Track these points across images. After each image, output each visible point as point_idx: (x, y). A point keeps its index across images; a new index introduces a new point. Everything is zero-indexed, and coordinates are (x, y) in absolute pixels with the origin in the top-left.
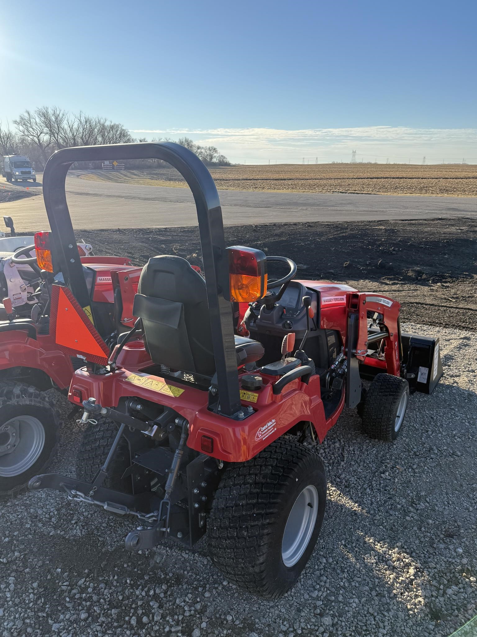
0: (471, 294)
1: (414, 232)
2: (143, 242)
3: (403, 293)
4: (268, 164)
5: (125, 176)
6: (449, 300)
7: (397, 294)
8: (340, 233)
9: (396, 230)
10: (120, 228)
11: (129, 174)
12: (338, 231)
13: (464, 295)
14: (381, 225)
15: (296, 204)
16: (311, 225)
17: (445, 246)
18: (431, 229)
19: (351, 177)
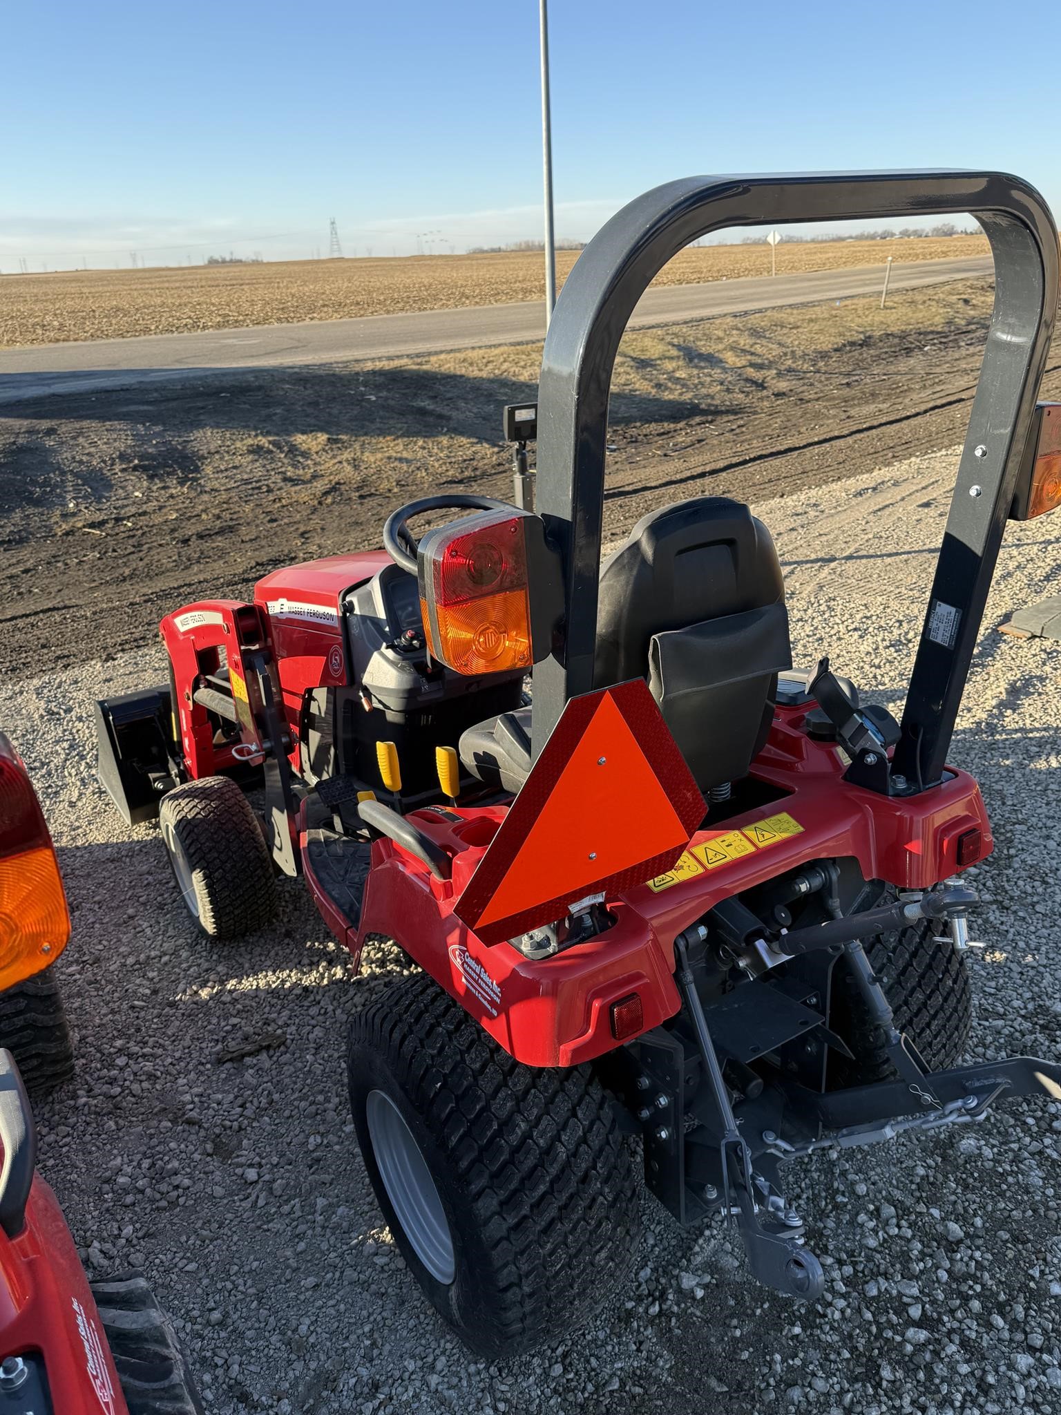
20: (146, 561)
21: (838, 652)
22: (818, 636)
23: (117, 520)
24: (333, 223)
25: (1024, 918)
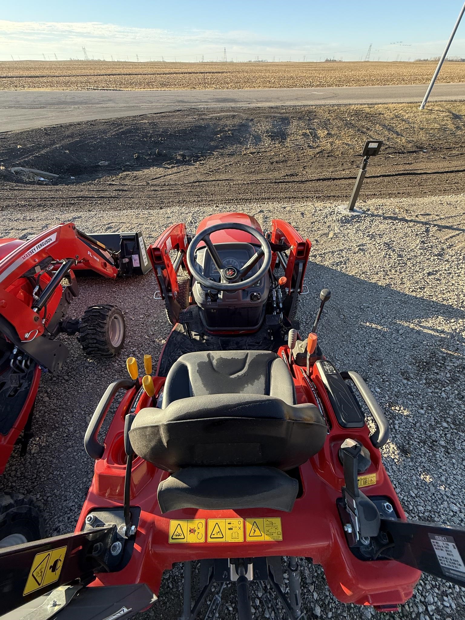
1: (168, 123)
3: (182, 174)
6: (209, 174)
7: (179, 175)
8: (119, 130)
9: (155, 122)
12: (117, 127)
13: (215, 169)
14: (143, 119)
15: (67, 103)
16: (92, 123)
17: (190, 132)
18: (177, 119)
19: (93, 74)
20: (259, 168)
21: (454, 282)
22: (450, 271)
23: (258, 152)
24: (371, 46)
25: (454, 464)
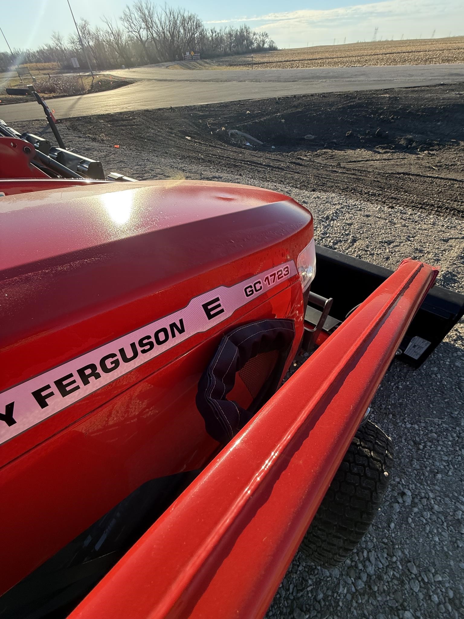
0: (454, 162)
1: (415, 99)
2: (185, 118)
3: (392, 162)
4: (306, 47)
5: (200, 65)
6: (432, 168)
7: (386, 162)
8: (349, 103)
9: (399, 97)
10: (172, 106)
11: (203, 63)
12: (348, 100)
13: (447, 163)
14: (386, 93)
15: (319, 78)
16: (325, 95)
17: (441, 112)
18: (432, 95)
19: (370, 54)
